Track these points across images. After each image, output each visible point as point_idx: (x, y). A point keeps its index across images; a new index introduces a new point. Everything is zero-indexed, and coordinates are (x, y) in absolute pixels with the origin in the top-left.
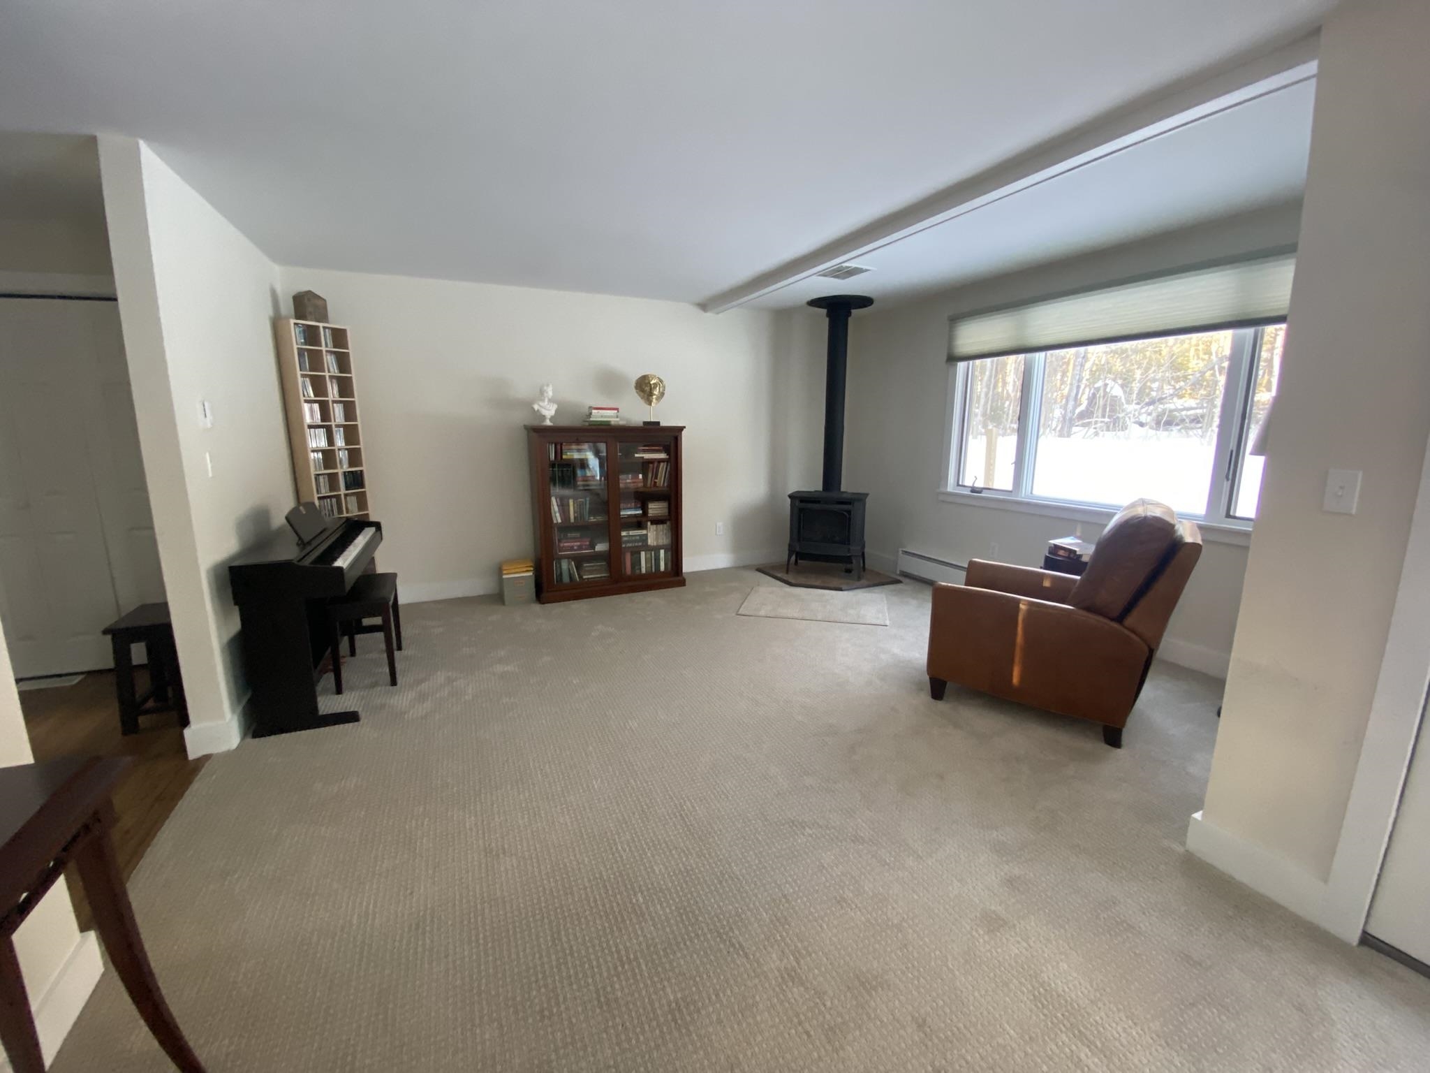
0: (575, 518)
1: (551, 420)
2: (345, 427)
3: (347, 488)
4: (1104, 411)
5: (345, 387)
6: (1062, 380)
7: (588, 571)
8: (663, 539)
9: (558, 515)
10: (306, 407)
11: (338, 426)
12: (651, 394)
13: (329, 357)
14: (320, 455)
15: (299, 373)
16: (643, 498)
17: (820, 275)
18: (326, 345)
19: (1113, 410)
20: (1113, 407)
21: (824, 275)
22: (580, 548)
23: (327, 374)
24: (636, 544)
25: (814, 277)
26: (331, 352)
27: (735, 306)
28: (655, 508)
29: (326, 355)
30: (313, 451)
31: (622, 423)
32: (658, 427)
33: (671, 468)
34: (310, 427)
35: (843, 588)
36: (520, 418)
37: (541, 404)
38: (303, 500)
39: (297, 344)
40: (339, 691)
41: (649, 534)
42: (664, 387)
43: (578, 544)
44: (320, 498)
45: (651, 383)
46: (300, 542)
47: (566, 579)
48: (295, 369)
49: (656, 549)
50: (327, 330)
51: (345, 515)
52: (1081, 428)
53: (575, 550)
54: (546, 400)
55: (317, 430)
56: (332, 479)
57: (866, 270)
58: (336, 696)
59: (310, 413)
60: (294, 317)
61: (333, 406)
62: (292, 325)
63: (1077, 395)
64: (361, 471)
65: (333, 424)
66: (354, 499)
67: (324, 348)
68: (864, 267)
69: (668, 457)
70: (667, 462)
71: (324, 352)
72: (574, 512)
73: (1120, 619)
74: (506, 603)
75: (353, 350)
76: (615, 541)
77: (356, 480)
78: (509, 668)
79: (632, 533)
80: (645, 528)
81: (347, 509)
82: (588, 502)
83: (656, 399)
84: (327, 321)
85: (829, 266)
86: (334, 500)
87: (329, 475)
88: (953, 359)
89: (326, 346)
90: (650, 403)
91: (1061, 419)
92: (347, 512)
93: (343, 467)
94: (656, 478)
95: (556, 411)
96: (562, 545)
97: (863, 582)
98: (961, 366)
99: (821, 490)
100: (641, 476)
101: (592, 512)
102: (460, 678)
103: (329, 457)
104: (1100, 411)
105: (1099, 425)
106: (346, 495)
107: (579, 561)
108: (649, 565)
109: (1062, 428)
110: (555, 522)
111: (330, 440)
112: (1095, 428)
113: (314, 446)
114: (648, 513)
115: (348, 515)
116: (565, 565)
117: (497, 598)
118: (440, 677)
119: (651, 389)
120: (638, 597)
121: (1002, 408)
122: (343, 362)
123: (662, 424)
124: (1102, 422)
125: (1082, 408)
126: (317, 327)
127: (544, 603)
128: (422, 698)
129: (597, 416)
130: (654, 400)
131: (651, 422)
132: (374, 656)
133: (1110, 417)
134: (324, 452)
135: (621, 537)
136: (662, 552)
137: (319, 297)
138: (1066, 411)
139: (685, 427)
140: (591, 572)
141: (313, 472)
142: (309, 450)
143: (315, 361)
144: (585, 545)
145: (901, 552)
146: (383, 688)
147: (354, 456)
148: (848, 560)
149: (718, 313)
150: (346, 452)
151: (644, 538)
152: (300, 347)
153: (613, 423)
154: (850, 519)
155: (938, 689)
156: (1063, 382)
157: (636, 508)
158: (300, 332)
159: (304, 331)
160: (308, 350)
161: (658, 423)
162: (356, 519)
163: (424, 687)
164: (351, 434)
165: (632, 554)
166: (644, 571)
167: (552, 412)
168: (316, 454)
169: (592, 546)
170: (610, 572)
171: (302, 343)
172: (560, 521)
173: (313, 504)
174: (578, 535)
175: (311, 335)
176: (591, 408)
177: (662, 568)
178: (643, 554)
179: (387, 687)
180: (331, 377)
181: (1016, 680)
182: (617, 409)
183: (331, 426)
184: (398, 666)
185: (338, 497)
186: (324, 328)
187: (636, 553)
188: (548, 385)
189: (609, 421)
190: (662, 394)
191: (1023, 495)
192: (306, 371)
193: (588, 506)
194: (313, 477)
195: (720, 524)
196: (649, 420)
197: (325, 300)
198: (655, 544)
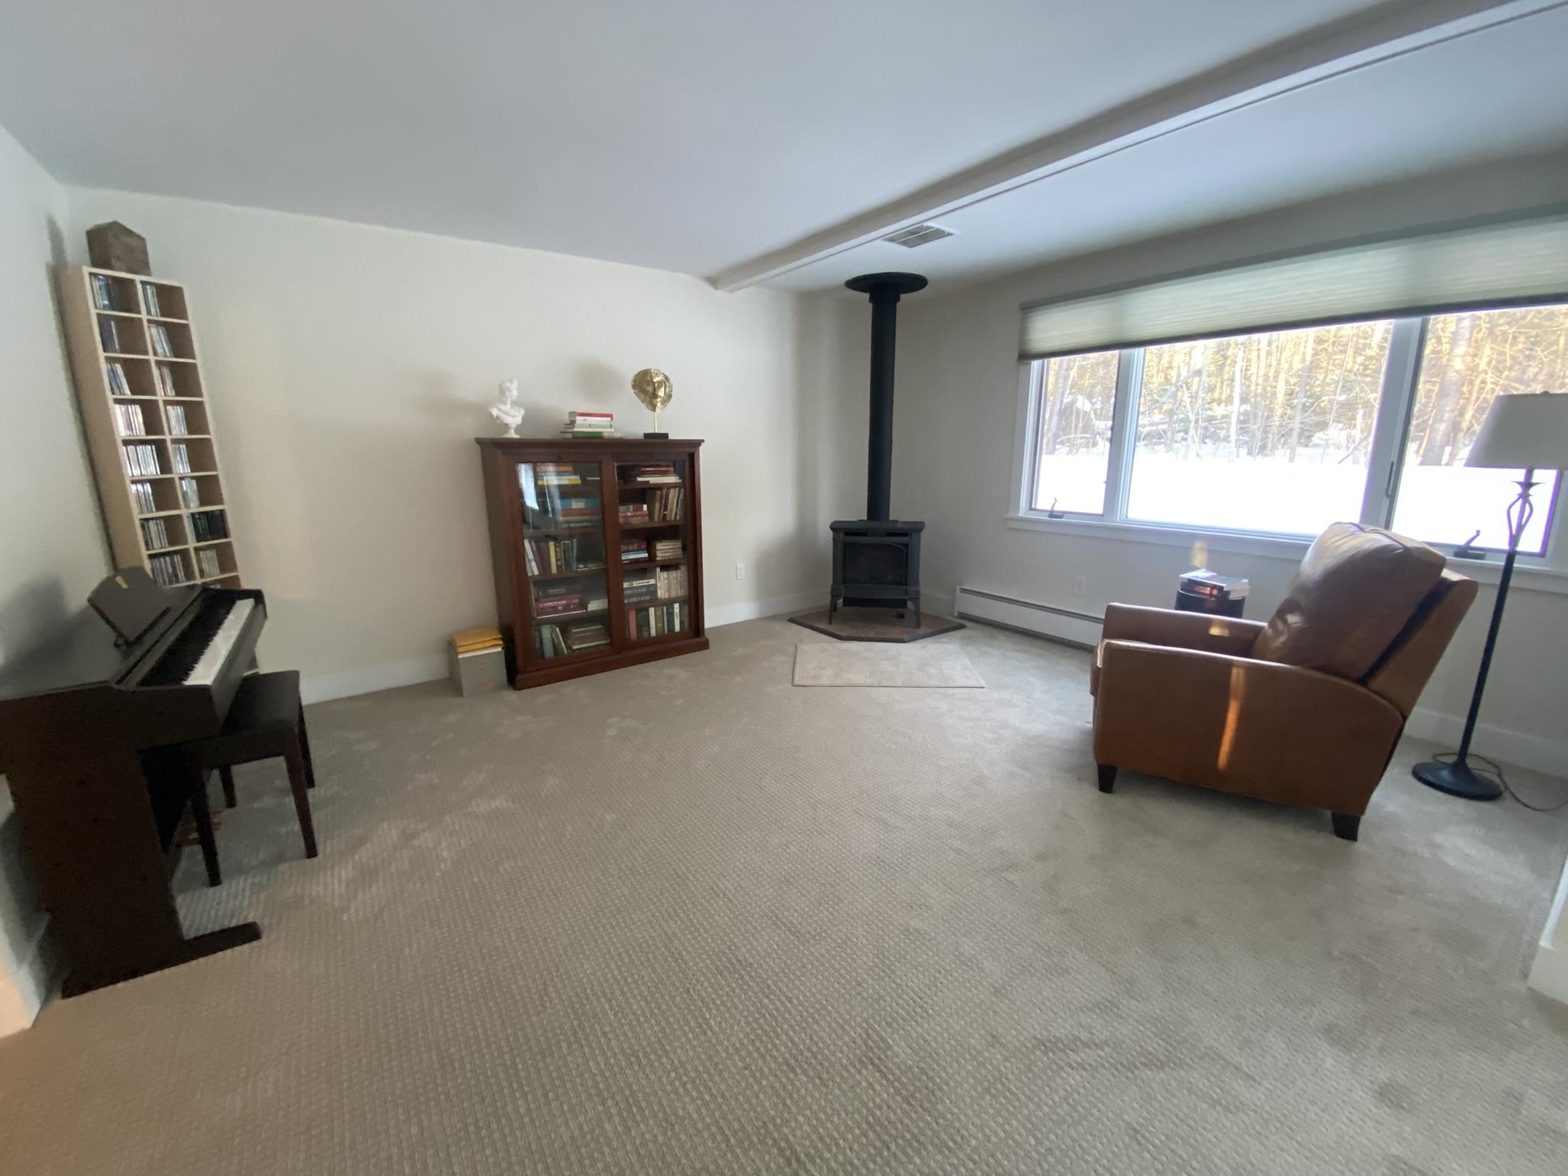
0: (558, 567)
1: (516, 432)
2: (187, 442)
3: (199, 538)
5: (184, 379)
7: (579, 638)
8: (677, 589)
9: (533, 564)
10: (118, 411)
11: (175, 441)
12: (655, 396)
13: (154, 330)
14: (148, 487)
15: (102, 355)
16: (649, 537)
17: (885, 240)
18: (147, 311)
21: (892, 240)
22: (566, 608)
23: (151, 357)
24: (642, 599)
25: (879, 242)
26: (158, 323)
27: (751, 284)
28: (665, 549)
29: (149, 327)
30: (134, 482)
31: (618, 435)
32: (666, 440)
33: (685, 495)
34: (126, 443)
35: (906, 638)
36: (470, 428)
37: (502, 407)
38: (123, 564)
39: (96, 308)
40: (214, 879)
41: (659, 585)
42: (671, 387)
43: (564, 602)
44: (151, 557)
45: (655, 380)
46: (121, 641)
47: (549, 651)
48: (95, 349)
49: (669, 603)
50: (148, 287)
51: (199, 581)
53: (559, 612)
54: (509, 401)
55: (140, 448)
56: (172, 526)
57: (951, 234)
58: (212, 890)
59: (126, 421)
60: (89, 262)
61: (166, 411)
62: (87, 279)
64: (222, 512)
65: (168, 437)
66: (212, 554)
67: (144, 316)
68: (947, 229)
69: (680, 481)
70: (680, 488)
71: (145, 323)
72: (557, 560)
73: (1364, 680)
74: (465, 693)
75: (194, 321)
76: (614, 594)
77: (213, 526)
78: (499, 803)
79: (635, 584)
80: (654, 576)
81: (202, 572)
82: (575, 545)
83: (662, 403)
84: (149, 274)
85: (905, 226)
86: (177, 559)
87: (166, 519)
88: (1026, 356)
89: (149, 312)
90: (654, 408)
92: (202, 576)
93: (189, 505)
94: (666, 509)
95: (523, 418)
96: (541, 605)
97: (923, 630)
98: (1036, 364)
99: (866, 519)
100: (645, 507)
101: (581, 559)
102: (424, 830)
103: (163, 491)
106: (197, 550)
107: (565, 626)
108: (660, 625)
110: (530, 574)
111: (164, 464)
113: (136, 472)
114: (656, 556)
115: (204, 580)
116: (546, 632)
117: (450, 684)
118: (389, 832)
119: (654, 389)
120: (651, 668)
122: (179, 339)
123: (670, 437)
126: (132, 281)
127: (520, 689)
128: (367, 875)
129: (584, 425)
130: (659, 404)
131: (655, 434)
132: (268, 801)
134: (154, 483)
135: (623, 589)
136: (677, 606)
137: (129, 232)
139: (703, 441)
140: (582, 640)
141: (137, 517)
142: (128, 482)
143: (129, 335)
144: (574, 604)
145: (958, 590)
146: (294, 864)
147: (208, 489)
148: (903, 604)
149: (732, 291)
150: (194, 482)
151: (652, 589)
152: (101, 312)
153: (606, 435)
154: (907, 554)
155: (1106, 781)
157: (639, 550)
158: (100, 286)
159: (107, 285)
160: (117, 319)
161: (666, 435)
162: (218, 587)
163: (364, 853)
164: (200, 454)
165: (638, 611)
166: (653, 632)
167: (518, 420)
168: (140, 487)
169: (583, 605)
170: (610, 635)
171: (104, 306)
172: (536, 572)
173: (141, 569)
174: (562, 590)
175: (121, 294)
176: (573, 414)
177: (677, 628)
178: (652, 610)
179: (301, 862)
180: (159, 363)
182: (610, 416)
183: (164, 441)
184: (317, 819)
185: (184, 554)
186: (144, 283)
187: (642, 610)
188: (511, 381)
189: (601, 433)
190: (669, 396)
191: (1120, 520)
192: (115, 351)
193: (575, 551)
194: (137, 524)
195: (740, 565)
196: (652, 431)
197: (142, 239)
198: (667, 597)
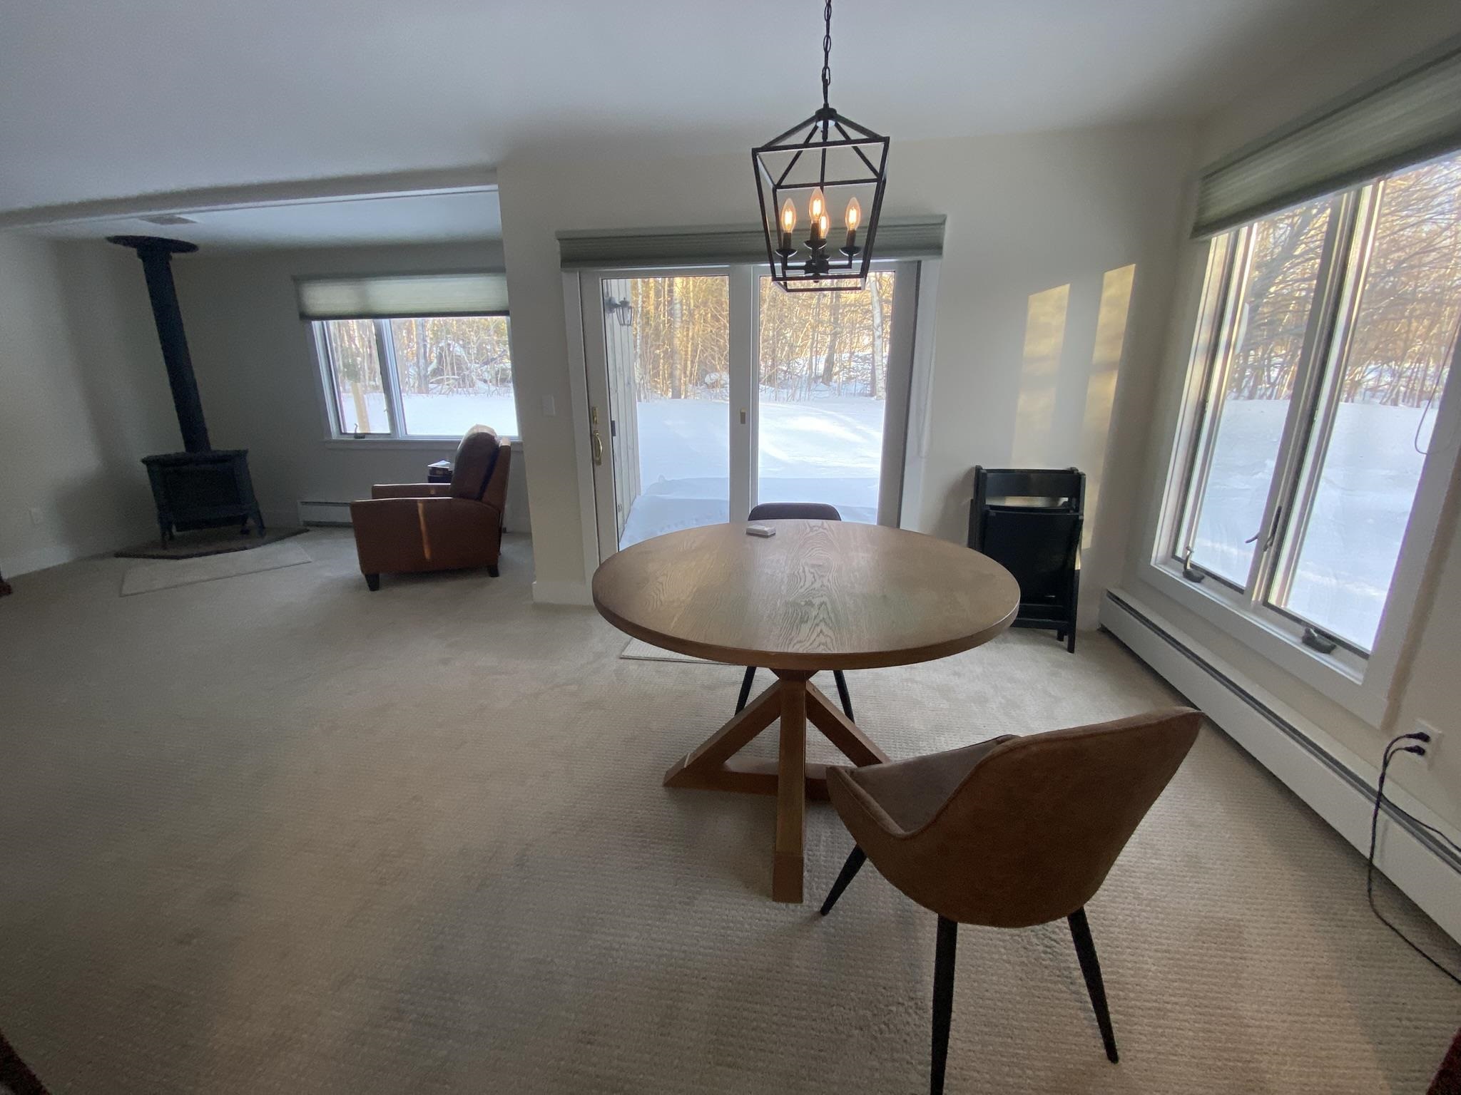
4: (452, 368)
6: (408, 337)
19: (459, 368)
20: (458, 365)
35: (248, 546)
52: (436, 385)
63: (425, 352)
73: (480, 498)
88: (306, 317)
91: (416, 376)
97: (268, 538)
99: (185, 451)
104: (449, 367)
105: (451, 381)
109: (420, 386)
112: (448, 385)
121: (355, 365)
124: (453, 378)
125: (434, 365)
133: (459, 374)
138: (419, 368)
145: (299, 504)
148: (244, 520)
155: (374, 585)
156: (410, 340)
181: (427, 554)
191: (400, 436)
